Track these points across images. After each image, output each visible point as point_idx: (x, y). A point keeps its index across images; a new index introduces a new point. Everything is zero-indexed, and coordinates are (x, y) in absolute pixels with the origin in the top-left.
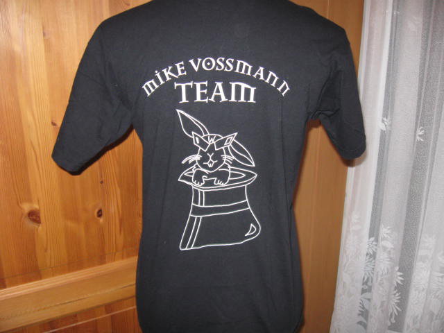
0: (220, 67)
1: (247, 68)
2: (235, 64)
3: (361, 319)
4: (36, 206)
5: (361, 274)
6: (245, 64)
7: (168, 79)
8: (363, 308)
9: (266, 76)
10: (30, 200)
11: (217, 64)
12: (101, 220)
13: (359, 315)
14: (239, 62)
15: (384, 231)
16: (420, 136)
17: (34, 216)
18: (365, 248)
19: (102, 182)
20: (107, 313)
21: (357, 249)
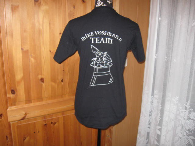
0: (103, 34)
1: (110, 34)
2: (107, 33)
3: (149, 126)
4: (43, 77)
6: (110, 33)
7: (89, 36)
8: (150, 122)
9: (115, 36)
10: (41, 75)
11: (102, 33)
12: (62, 83)
13: (149, 124)
14: (108, 32)
15: (156, 92)
16: (166, 59)
17: (42, 80)
18: (150, 100)
19: (63, 71)
20: (62, 115)
21: (147, 100)
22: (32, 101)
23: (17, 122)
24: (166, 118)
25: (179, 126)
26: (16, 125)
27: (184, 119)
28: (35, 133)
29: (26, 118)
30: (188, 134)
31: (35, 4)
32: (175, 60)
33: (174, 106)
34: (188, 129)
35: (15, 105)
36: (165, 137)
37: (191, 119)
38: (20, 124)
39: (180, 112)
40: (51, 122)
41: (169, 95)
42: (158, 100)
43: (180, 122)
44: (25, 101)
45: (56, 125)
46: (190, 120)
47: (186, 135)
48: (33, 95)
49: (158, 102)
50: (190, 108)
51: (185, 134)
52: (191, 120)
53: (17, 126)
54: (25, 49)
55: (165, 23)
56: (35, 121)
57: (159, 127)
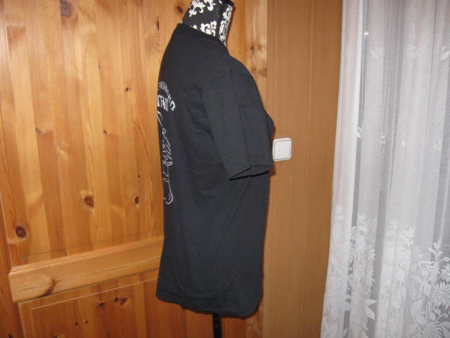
3: (348, 297)
4: (91, 193)
5: (346, 259)
8: (350, 287)
10: (86, 188)
12: (138, 206)
13: (347, 293)
15: (361, 218)
16: (383, 140)
17: (89, 201)
18: (349, 236)
19: (139, 176)
20: (141, 280)
21: (342, 236)
22: (67, 251)
23: (34, 302)
24: (386, 280)
25: (417, 300)
26: (32, 309)
27: (429, 283)
28: (76, 324)
29: (55, 290)
30: (440, 316)
31: (64, 23)
32: (403, 143)
33: (404, 251)
34: (439, 304)
35: (26, 262)
36: (385, 324)
37: (445, 281)
38: (42, 305)
39: (418, 267)
40: (114, 298)
41: (392, 224)
42: (366, 236)
43: (420, 291)
44: (52, 251)
45: (126, 304)
46: (443, 284)
47: (434, 319)
48: (69, 236)
49: (368, 242)
50: (442, 256)
51: (433, 317)
52: (446, 284)
53: (33, 311)
54: (44, 130)
55: (377, 53)
56: (76, 296)
57: (373, 302)
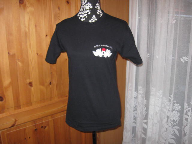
3: (134, 121)
4: (31, 81)
5: (133, 105)
8: (135, 117)
10: (30, 79)
12: (51, 86)
13: (133, 119)
15: (140, 88)
16: (148, 56)
17: (31, 84)
18: (134, 96)
19: (51, 73)
20: (52, 118)
21: (131, 96)
22: (21, 107)
23: (7, 130)
24: (151, 112)
25: (165, 118)
26: (6, 133)
27: (169, 111)
28: (25, 139)
29: (16, 124)
30: (173, 124)
31: (20, 6)
32: (157, 57)
33: (158, 99)
34: (173, 119)
35: (3, 112)
36: (151, 130)
37: (174, 110)
38: (10, 131)
39: (165, 105)
40: (41, 126)
41: (153, 89)
42: (142, 95)
43: (166, 114)
44: (15, 107)
45: (46, 129)
46: (174, 112)
47: (171, 126)
48: (22, 100)
49: (143, 98)
50: (174, 100)
51: (170, 125)
52: (175, 111)
54: (11, 54)
55: (145, 21)
56: (25, 126)
57: (145, 121)
